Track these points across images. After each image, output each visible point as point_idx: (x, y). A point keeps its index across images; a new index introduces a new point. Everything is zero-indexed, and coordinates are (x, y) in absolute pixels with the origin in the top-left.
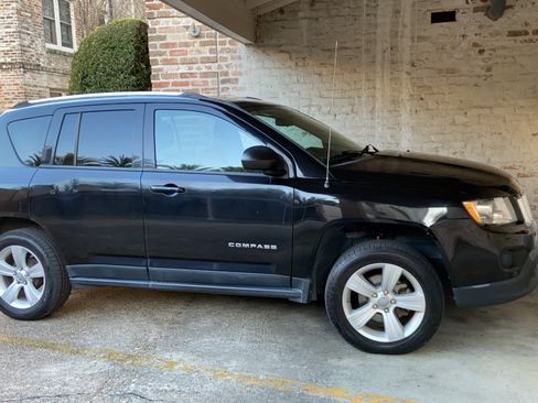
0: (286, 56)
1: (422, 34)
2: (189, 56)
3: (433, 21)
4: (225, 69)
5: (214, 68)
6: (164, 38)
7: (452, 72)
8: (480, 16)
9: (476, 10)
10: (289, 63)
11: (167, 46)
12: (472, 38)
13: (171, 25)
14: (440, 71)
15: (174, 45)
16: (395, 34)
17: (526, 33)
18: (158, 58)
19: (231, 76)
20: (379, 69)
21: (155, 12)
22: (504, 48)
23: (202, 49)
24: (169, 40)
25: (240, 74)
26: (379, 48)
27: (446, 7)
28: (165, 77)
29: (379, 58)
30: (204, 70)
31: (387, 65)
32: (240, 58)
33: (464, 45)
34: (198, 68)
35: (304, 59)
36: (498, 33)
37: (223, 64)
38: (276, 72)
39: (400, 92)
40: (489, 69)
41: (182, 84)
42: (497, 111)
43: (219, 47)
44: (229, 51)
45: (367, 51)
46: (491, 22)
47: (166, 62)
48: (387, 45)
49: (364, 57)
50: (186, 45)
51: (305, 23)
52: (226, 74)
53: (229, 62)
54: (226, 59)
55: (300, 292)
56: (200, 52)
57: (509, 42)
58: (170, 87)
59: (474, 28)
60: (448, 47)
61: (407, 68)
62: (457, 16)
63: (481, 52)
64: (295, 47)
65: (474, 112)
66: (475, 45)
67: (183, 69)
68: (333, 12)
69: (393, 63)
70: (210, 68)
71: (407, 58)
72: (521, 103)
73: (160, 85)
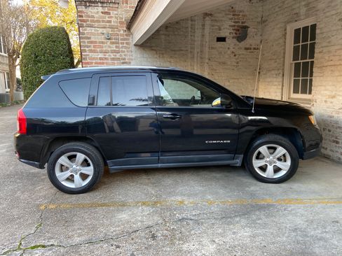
0: (155, 52)
1: (213, 46)
2: (104, 49)
3: (217, 41)
4: (124, 57)
5: (118, 56)
6: (89, 38)
7: (224, 63)
8: (235, 40)
9: (233, 38)
10: (155, 56)
11: (92, 42)
12: (232, 49)
13: (93, 31)
14: (220, 63)
15: (96, 42)
16: (202, 46)
17: (251, 49)
18: (87, 49)
19: (127, 61)
20: (195, 60)
21: (85, 24)
22: (243, 54)
23: (111, 46)
24: (92, 40)
25: (132, 60)
26: (196, 51)
27: (222, 35)
28: (91, 59)
29: (196, 55)
30: (113, 57)
31: (199, 59)
32: (131, 52)
33: (229, 52)
34: (110, 56)
35: (163, 54)
36: (241, 48)
37: (123, 54)
38: (149, 60)
39: (204, 71)
40: (238, 63)
41: (100, 63)
42: (240, 80)
43: (121, 45)
44: (126, 48)
45: (191, 52)
46: (238, 43)
47: (91, 51)
48: (199, 50)
49: (189, 55)
50: (103, 43)
51: (163, 37)
52: (124, 59)
53: (126, 53)
54: (124, 52)
55: (238, 161)
56: (110, 47)
57: (244, 52)
58: (94, 65)
59: (233, 45)
60: (223, 53)
61: (207, 61)
62: (227, 39)
63: (235, 55)
64: (158, 48)
65: (233, 80)
66: (233, 52)
67: (101, 55)
68: (176, 33)
69: (201, 58)
70: (116, 56)
71: (207, 57)
72: (249, 77)
73: (88, 63)
